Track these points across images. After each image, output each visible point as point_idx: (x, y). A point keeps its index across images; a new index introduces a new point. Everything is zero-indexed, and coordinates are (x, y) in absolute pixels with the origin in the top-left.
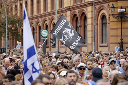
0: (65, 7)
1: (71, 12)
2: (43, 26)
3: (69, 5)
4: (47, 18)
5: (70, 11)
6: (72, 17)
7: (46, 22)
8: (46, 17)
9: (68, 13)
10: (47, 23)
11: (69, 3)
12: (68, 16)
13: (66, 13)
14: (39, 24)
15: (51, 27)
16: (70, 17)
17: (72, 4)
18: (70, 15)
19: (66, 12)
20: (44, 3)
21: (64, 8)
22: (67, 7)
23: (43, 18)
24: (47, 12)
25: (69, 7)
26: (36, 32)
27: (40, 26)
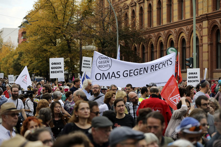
0: (201, 16)
1: (208, 23)
2: (167, 42)
3: (206, 13)
4: (173, 30)
5: (208, 20)
6: (211, 29)
7: (171, 37)
8: (171, 30)
9: (205, 24)
10: (173, 38)
11: (205, 9)
12: (204, 28)
13: (201, 24)
14: (161, 39)
15: (178, 44)
16: (208, 30)
17: (210, 11)
18: (207, 26)
19: (202, 22)
20: (168, 9)
21: (199, 17)
22: (204, 15)
23: (166, 31)
24: (172, 22)
25: (207, 14)
26: (156, 51)
27: (162, 43)
